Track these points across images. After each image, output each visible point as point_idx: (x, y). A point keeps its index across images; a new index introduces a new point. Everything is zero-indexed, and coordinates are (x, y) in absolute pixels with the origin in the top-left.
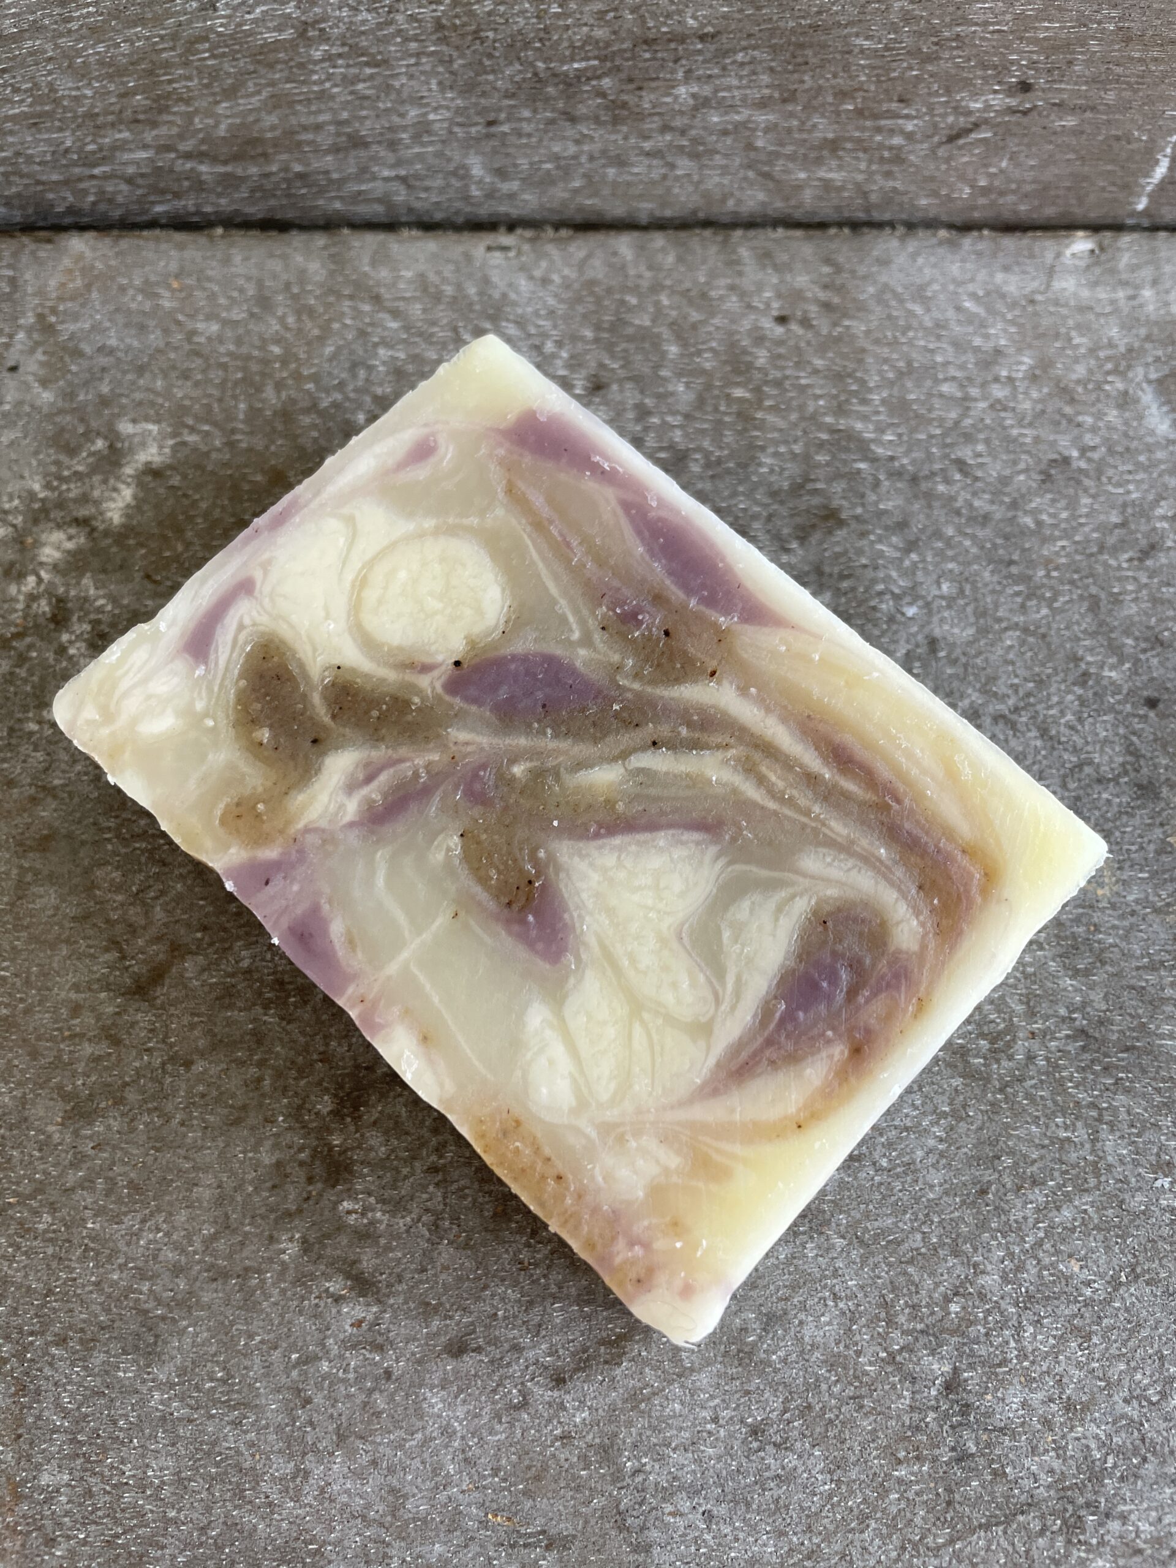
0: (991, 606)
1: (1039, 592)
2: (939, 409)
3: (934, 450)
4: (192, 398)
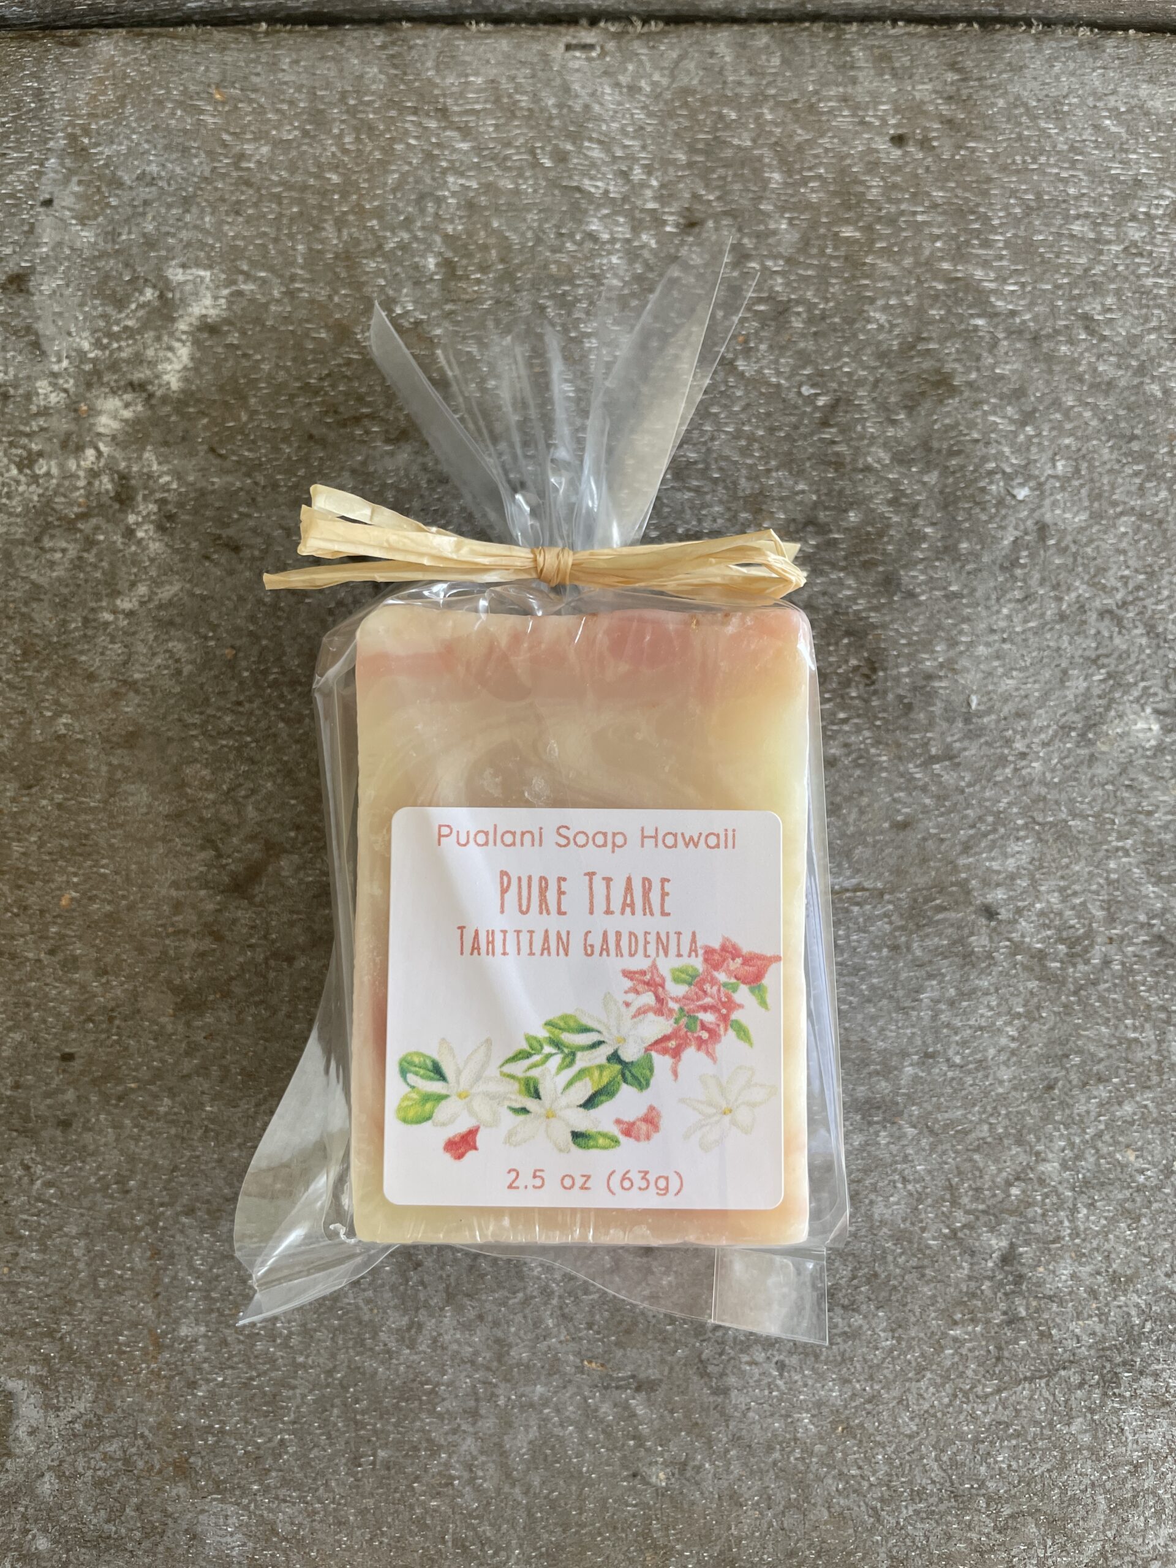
0: (1106, 488)
1: (1160, 472)
2: (1068, 253)
3: (1060, 303)
4: (244, 238)
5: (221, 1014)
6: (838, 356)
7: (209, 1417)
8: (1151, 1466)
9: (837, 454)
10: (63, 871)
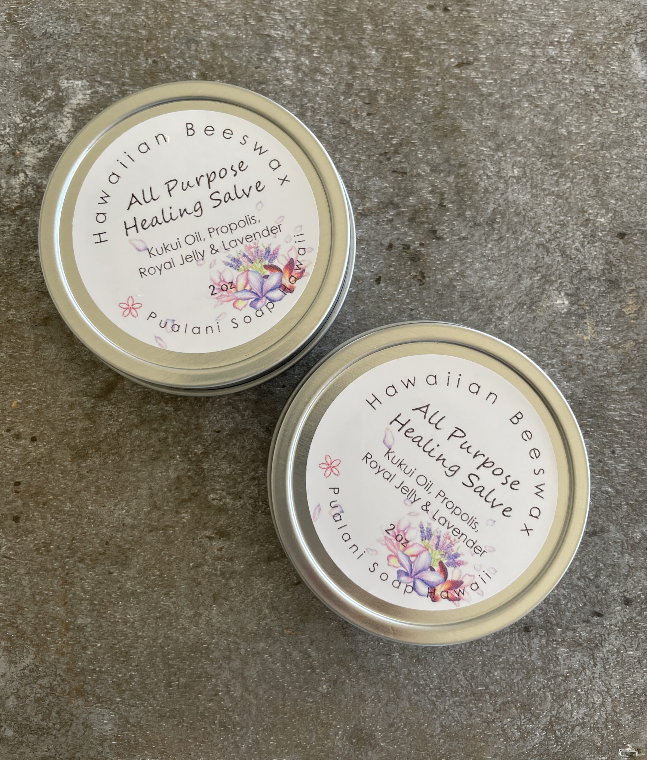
0: (539, 182)
1: (566, 173)
2: (519, 63)
3: (515, 89)
4: (98, 64)
5: (95, 459)
6: (403, 118)
7: (93, 664)
8: (573, 677)
9: (402, 168)
10: (13, 389)
